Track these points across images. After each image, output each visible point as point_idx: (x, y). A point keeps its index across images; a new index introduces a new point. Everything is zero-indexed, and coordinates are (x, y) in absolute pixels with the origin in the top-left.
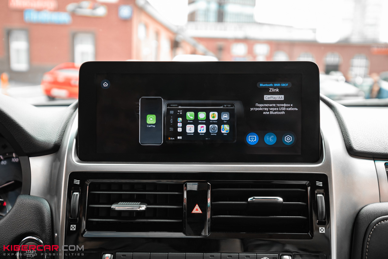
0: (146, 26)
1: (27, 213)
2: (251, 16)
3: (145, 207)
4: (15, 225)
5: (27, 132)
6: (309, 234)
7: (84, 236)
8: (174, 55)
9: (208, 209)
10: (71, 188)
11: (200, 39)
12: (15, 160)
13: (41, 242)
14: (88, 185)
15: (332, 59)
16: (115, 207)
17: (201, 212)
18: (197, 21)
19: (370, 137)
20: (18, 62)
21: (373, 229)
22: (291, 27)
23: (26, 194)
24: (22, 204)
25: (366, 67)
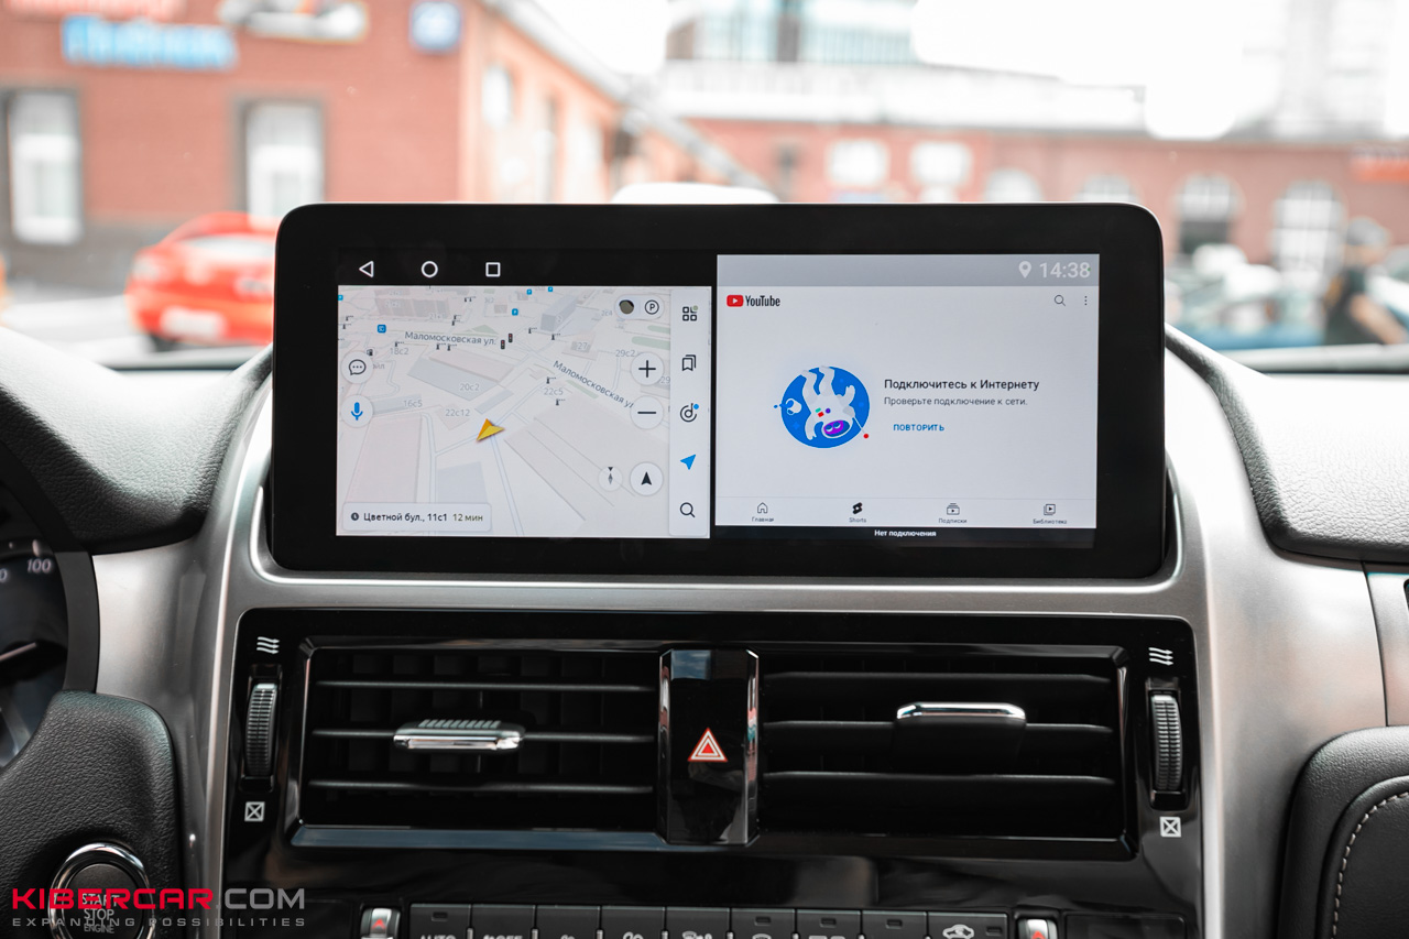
0: (513, 78)
1: (86, 759)
3: (518, 739)
4: (42, 802)
5: (84, 462)
6: (1121, 842)
7: (295, 842)
8: (614, 183)
9: (748, 749)
10: (248, 667)
11: (713, 126)
12: (39, 566)
13: (139, 863)
14: (307, 658)
15: (1203, 198)
16: (408, 738)
17: (722, 758)
18: (699, 58)
19: (1350, 485)
20: (41, 211)
21: (1360, 826)
22: (1052, 79)
23: (82, 690)
24: (69, 724)
25: (1331, 229)
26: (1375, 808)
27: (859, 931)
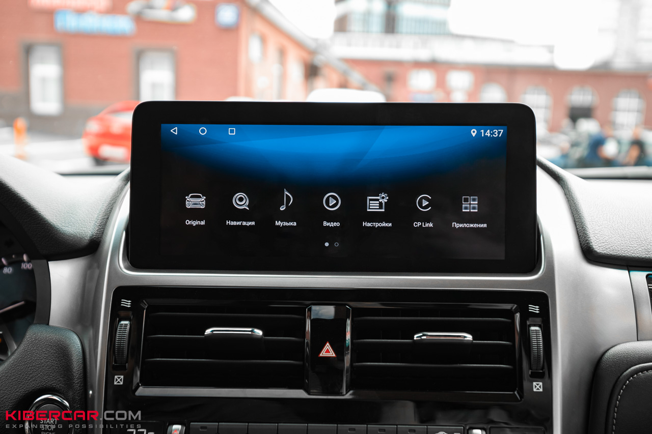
0: (263, 40)
1: (43, 355)
2: (443, 24)
4: (23, 375)
5: (45, 219)
6: (515, 394)
7: (137, 394)
8: (309, 89)
9: (346, 350)
10: (116, 313)
11: (355, 63)
12: (26, 266)
14: (144, 309)
15: (580, 97)
17: (334, 355)
18: (350, 31)
19: (622, 231)
20: (44, 99)
21: (624, 386)
23: (42, 323)
24: (36, 340)
25: (638, 111)
26: (631, 378)
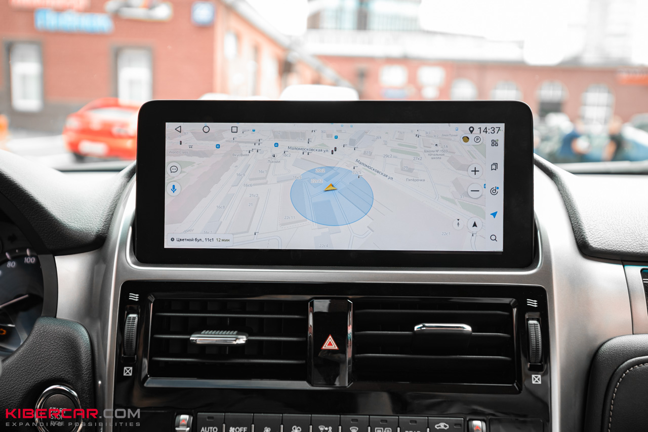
0: (238, 37)
1: (52, 347)
2: (414, 20)
3: (245, 339)
4: (32, 366)
5: (51, 215)
6: (514, 386)
7: (145, 385)
8: (283, 85)
9: (348, 343)
10: (125, 307)
11: (328, 59)
12: (30, 260)
13: (75, 394)
14: (151, 302)
15: (550, 92)
16: (196, 338)
17: (336, 348)
18: (322, 28)
19: (616, 226)
20: (25, 96)
21: (621, 379)
22: (482, 38)
23: (50, 316)
24: (44, 332)
25: (607, 106)
26: (628, 371)
27: (397, 426)
